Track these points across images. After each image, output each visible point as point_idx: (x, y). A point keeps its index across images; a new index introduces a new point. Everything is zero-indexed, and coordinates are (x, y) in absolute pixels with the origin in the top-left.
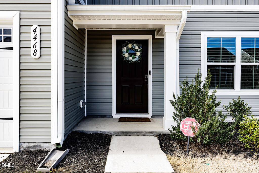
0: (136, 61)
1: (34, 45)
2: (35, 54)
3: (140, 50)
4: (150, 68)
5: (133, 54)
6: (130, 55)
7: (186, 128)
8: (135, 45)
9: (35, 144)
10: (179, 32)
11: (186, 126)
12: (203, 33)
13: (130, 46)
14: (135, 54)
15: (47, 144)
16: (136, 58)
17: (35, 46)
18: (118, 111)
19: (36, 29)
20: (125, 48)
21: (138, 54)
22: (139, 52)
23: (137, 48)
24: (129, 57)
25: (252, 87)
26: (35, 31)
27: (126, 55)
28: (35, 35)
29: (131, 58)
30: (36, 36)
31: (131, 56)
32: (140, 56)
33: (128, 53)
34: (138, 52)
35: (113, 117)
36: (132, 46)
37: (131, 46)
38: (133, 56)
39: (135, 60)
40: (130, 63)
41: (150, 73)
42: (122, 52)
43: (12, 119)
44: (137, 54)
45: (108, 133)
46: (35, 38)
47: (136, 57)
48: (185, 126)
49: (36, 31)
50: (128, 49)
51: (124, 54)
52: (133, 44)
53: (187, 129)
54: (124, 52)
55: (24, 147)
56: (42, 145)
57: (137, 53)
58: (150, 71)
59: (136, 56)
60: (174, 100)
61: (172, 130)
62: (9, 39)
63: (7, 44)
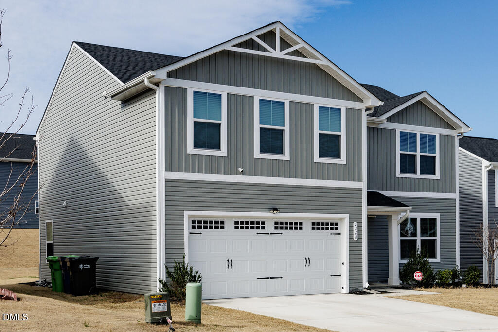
1: (356, 233)
9: (355, 288)
10: (402, 220)
15: (361, 288)
30: (356, 228)
43: (340, 275)
49: (356, 225)
55: (351, 290)
56: (358, 288)
62: (336, 229)
63: (336, 232)
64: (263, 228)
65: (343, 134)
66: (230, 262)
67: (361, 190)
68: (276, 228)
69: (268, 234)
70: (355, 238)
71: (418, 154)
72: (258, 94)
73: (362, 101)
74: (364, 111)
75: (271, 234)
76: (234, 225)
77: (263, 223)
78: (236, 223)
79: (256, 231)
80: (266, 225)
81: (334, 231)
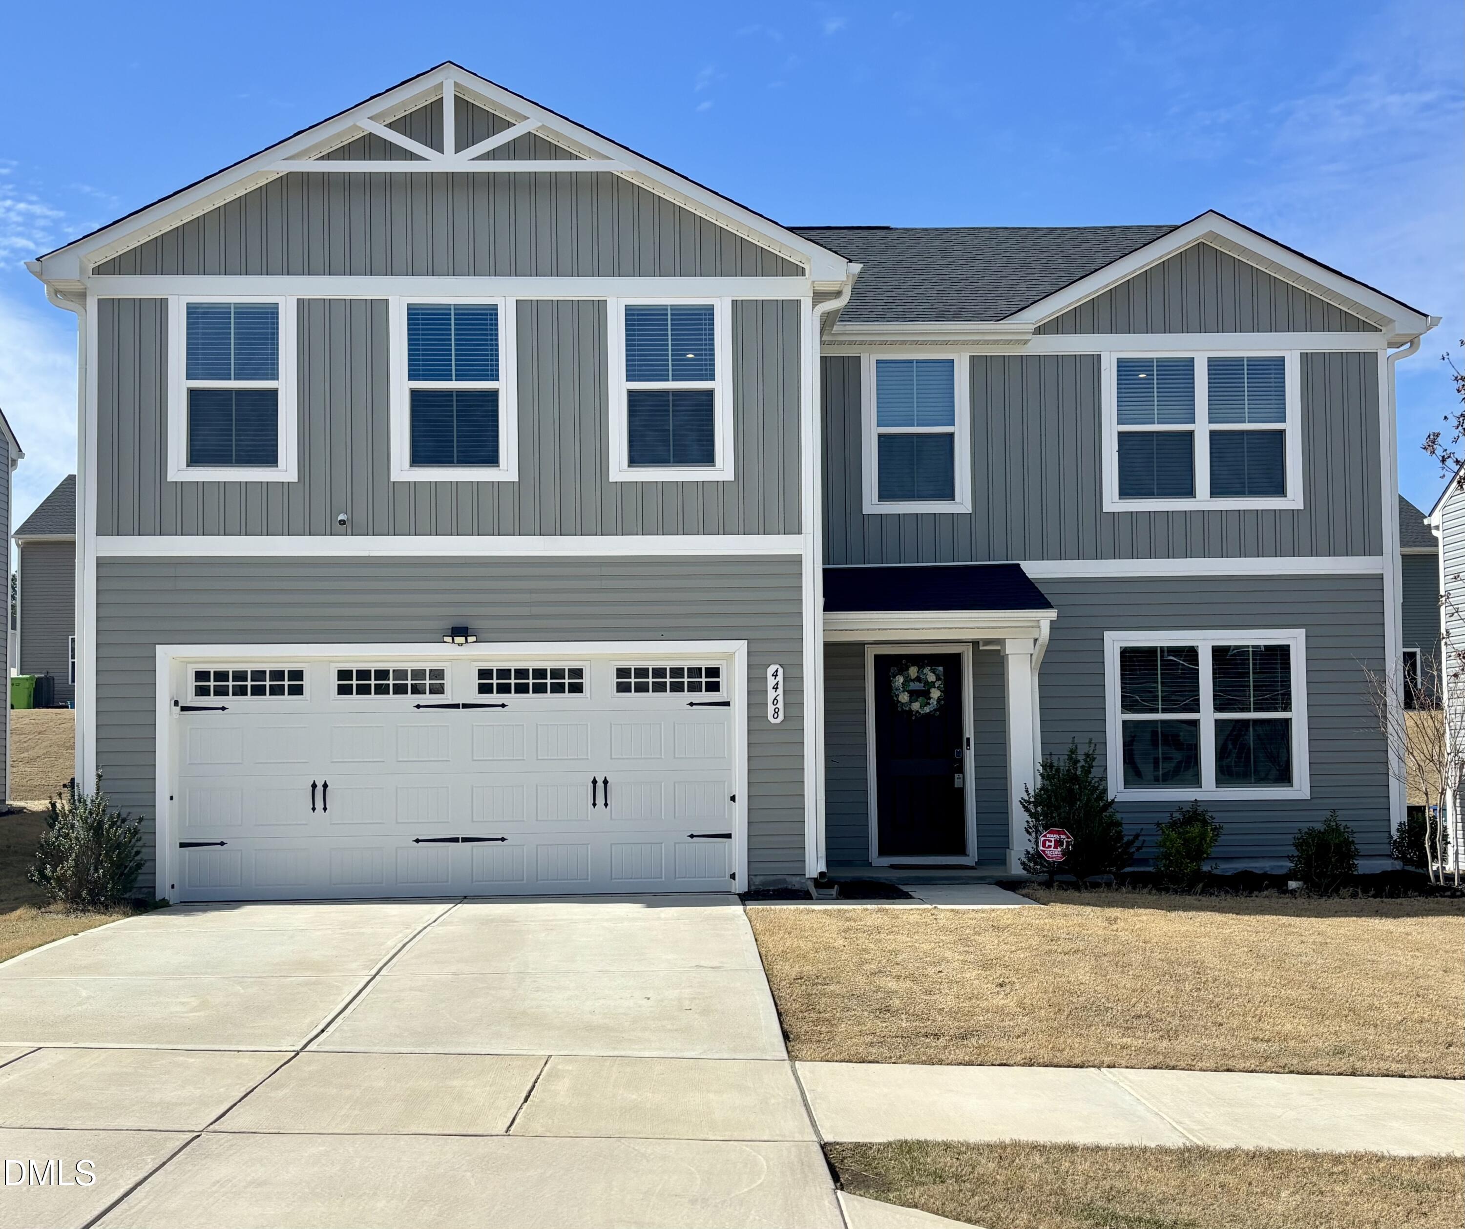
0: (931, 711)
1: (775, 699)
2: (776, 715)
3: (940, 682)
4: (969, 731)
5: (920, 693)
6: (915, 695)
7: (1050, 846)
8: (927, 670)
9: (775, 878)
10: (1039, 653)
11: (1050, 844)
12: (1108, 635)
13: (913, 671)
14: (926, 694)
15: (798, 878)
16: (930, 704)
17: (776, 701)
18: (883, 851)
19: (777, 671)
20: (900, 679)
21: (935, 694)
22: (938, 687)
23: (932, 678)
24: (911, 701)
26: (775, 675)
27: (904, 698)
28: (776, 681)
29: (916, 706)
30: (777, 684)
31: (917, 701)
32: (941, 700)
33: (909, 692)
34: (935, 687)
35: (871, 866)
36: (918, 672)
37: (916, 674)
38: (921, 699)
39: (927, 710)
40: (913, 718)
41: (968, 744)
42: (890, 688)
43: (729, 836)
44: (932, 695)
45: (886, 880)
46: (776, 688)
47: (931, 701)
48: (1048, 843)
49: (777, 675)
50: (907, 680)
51: (898, 695)
52: (921, 667)
53: (1052, 849)
54: (896, 689)
55: (757, 883)
56: (788, 879)
57: (932, 690)
58: (968, 739)
59: (930, 698)
60: (1026, 798)
61: (1026, 860)
62: (714, 687)
63: (713, 697)
64: (438, 690)
65: (722, 388)
66: (320, 793)
67: (796, 561)
68: (484, 689)
69: (456, 706)
70: (774, 714)
71: (1201, 427)
72: (401, 292)
73: (799, 271)
74: (806, 304)
75: (465, 706)
76: (336, 682)
77: (438, 674)
78: (344, 675)
79: (412, 699)
80: (446, 681)
81: (704, 696)
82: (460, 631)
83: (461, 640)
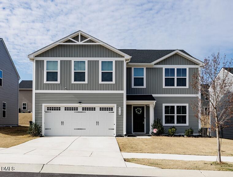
2: (120, 114)
5: (139, 111)
10: (154, 106)
12: (163, 104)
15: (122, 134)
18: (134, 132)
21: (141, 111)
25: (181, 122)
27: (137, 112)
29: (138, 113)
32: (142, 112)
42: (135, 111)
43: (114, 129)
45: (134, 135)
49: (120, 109)
53: (155, 131)
55: (117, 135)
58: (145, 117)
60: (152, 125)
61: (151, 133)
62: (112, 110)
63: (112, 111)
65: (114, 72)
66: (62, 123)
67: (123, 94)
68: (83, 110)
69: (79, 112)
71: (176, 77)
72: (73, 59)
73: (124, 57)
74: (125, 61)
76: (64, 109)
77: (77, 108)
78: (65, 108)
79: (74, 111)
80: (78, 109)
82: (80, 103)
83: (80, 104)
